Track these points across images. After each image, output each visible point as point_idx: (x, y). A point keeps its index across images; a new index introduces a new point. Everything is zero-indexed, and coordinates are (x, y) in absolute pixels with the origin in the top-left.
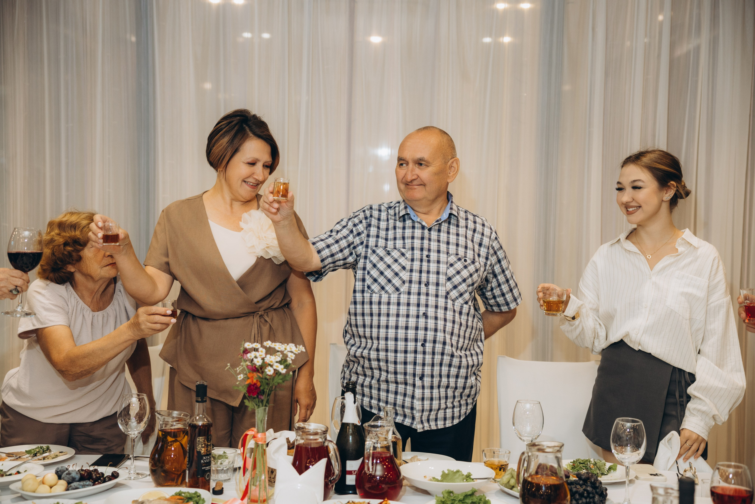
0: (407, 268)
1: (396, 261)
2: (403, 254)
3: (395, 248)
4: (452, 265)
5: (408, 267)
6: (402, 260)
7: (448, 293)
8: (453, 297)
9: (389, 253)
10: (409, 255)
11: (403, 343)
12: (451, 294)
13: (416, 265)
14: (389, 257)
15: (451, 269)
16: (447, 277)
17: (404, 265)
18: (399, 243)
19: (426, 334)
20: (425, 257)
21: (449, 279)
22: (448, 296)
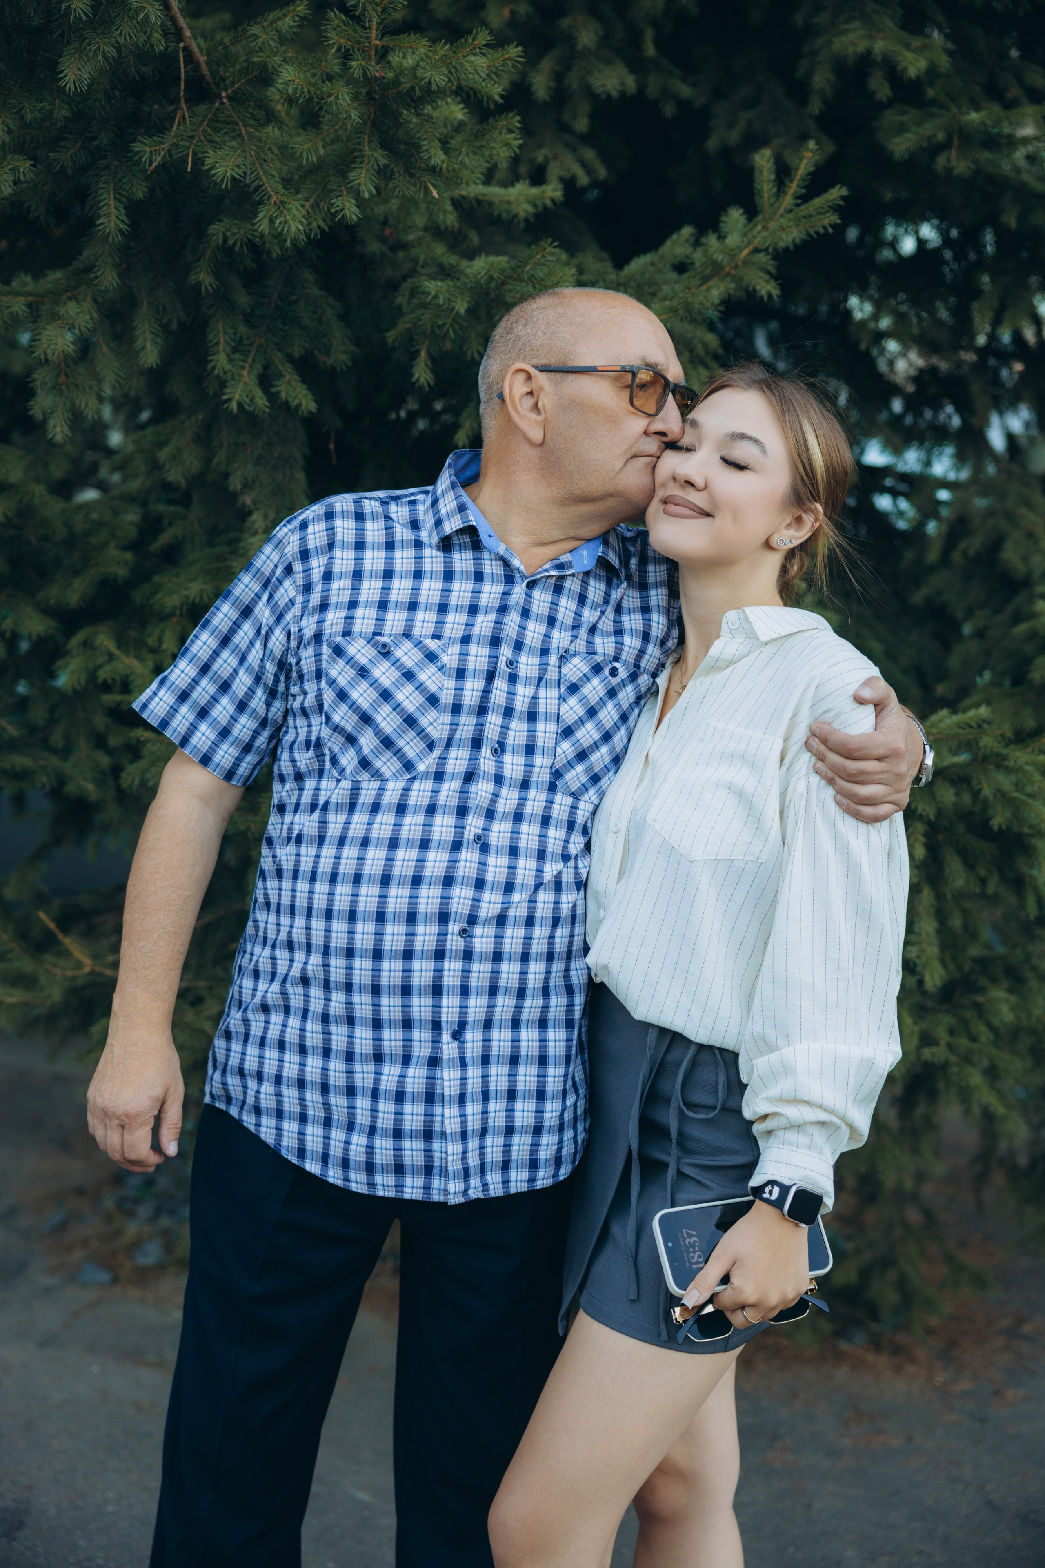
0: (443, 701)
1: (409, 676)
2: (431, 657)
3: (407, 635)
4: (574, 688)
5: (447, 697)
6: (428, 676)
7: (557, 774)
8: (574, 786)
9: (385, 652)
10: (450, 657)
11: (402, 929)
12: (569, 776)
13: (473, 688)
14: (386, 664)
15: (573, 701)
16: (562, 726)
17: (433, 688)
18: (425, 621)
19: (477, 900)
20: (502, 665)
21: (567, 732)
22: (559, 784)
